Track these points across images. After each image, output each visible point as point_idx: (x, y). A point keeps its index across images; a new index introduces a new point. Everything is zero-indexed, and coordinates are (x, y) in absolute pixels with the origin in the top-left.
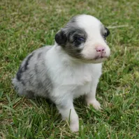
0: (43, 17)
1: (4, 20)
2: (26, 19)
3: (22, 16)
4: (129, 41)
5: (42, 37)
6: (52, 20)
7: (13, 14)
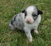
0: (14, 2)
1: (2, 4)
2: (9, 3)
3: (7, 2)
4: (44, 9)
5: (15, 9)
6: (17, 3)
7: (4, 1)
